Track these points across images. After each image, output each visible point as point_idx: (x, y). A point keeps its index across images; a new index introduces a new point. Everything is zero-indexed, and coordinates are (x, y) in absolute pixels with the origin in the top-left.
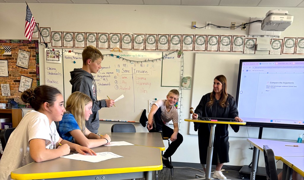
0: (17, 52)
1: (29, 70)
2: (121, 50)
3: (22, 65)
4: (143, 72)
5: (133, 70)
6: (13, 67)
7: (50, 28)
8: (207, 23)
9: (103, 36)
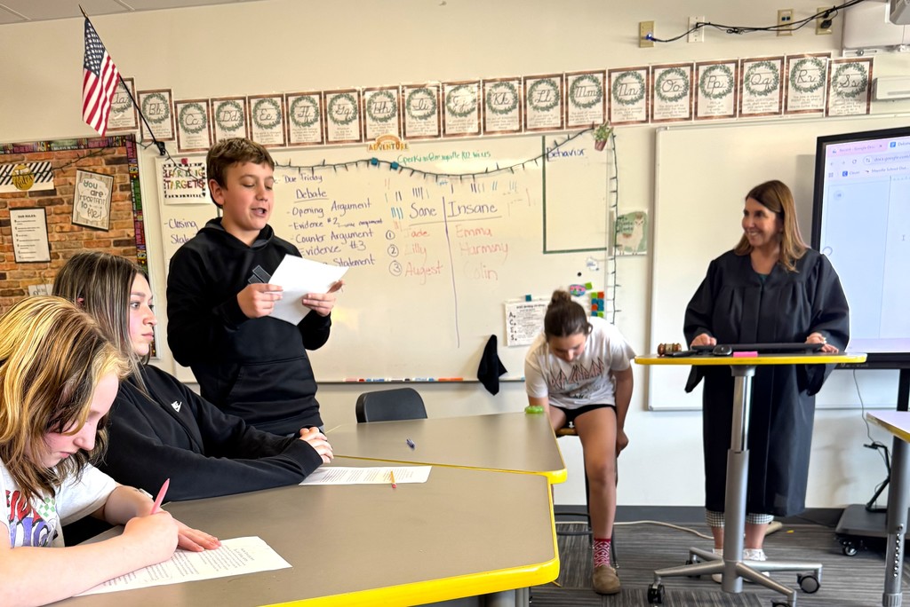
0: (70, 179)
1: (111, 234)
2: (403, 141)
3: (90, 218)
4: (481, 209)
5: (448, 207)
6: (62, 228)
7: (169, 91)
8: (693, 22)
9: (342, 101)
